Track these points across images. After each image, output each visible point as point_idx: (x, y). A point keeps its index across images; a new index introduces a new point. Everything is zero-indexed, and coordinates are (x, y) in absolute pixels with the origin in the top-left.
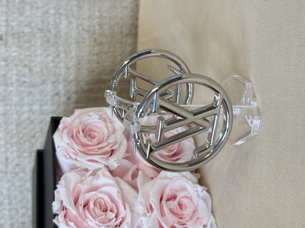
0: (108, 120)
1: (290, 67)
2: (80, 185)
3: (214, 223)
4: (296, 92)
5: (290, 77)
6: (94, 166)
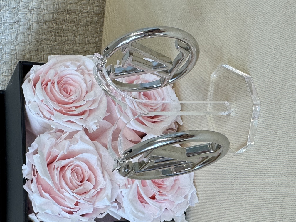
0: (86, 71)
2: (54, 149)
3: (195, 193)
6: (71, 128)
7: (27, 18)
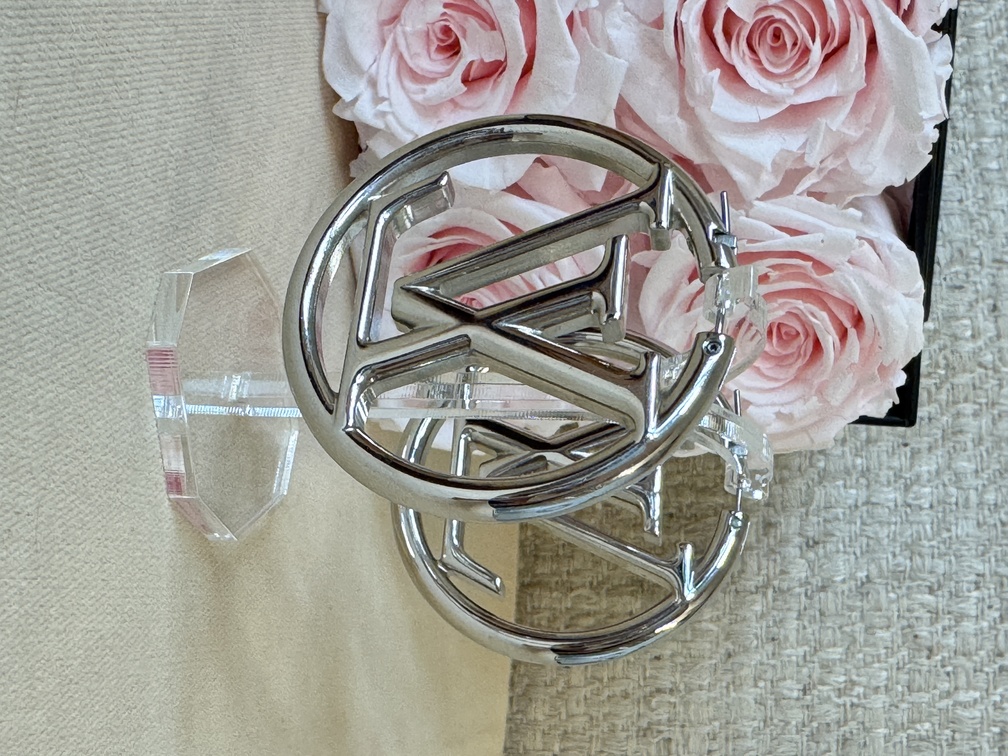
1: (33, 533)
2: (853, 133)
4: (18, 413)
5: (34, 490)
6: (791, 209)
7: (779, 561)
